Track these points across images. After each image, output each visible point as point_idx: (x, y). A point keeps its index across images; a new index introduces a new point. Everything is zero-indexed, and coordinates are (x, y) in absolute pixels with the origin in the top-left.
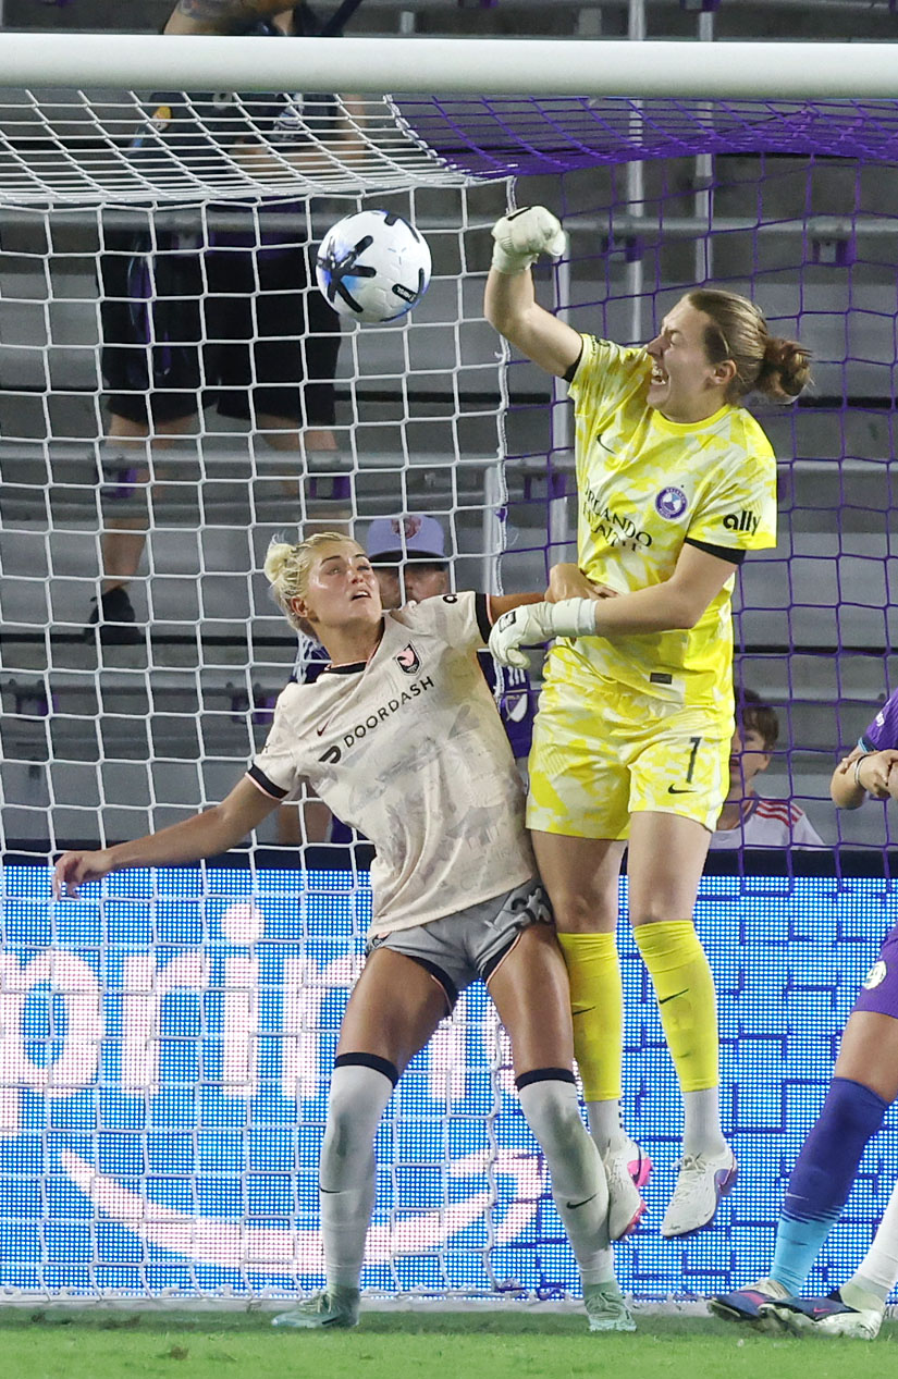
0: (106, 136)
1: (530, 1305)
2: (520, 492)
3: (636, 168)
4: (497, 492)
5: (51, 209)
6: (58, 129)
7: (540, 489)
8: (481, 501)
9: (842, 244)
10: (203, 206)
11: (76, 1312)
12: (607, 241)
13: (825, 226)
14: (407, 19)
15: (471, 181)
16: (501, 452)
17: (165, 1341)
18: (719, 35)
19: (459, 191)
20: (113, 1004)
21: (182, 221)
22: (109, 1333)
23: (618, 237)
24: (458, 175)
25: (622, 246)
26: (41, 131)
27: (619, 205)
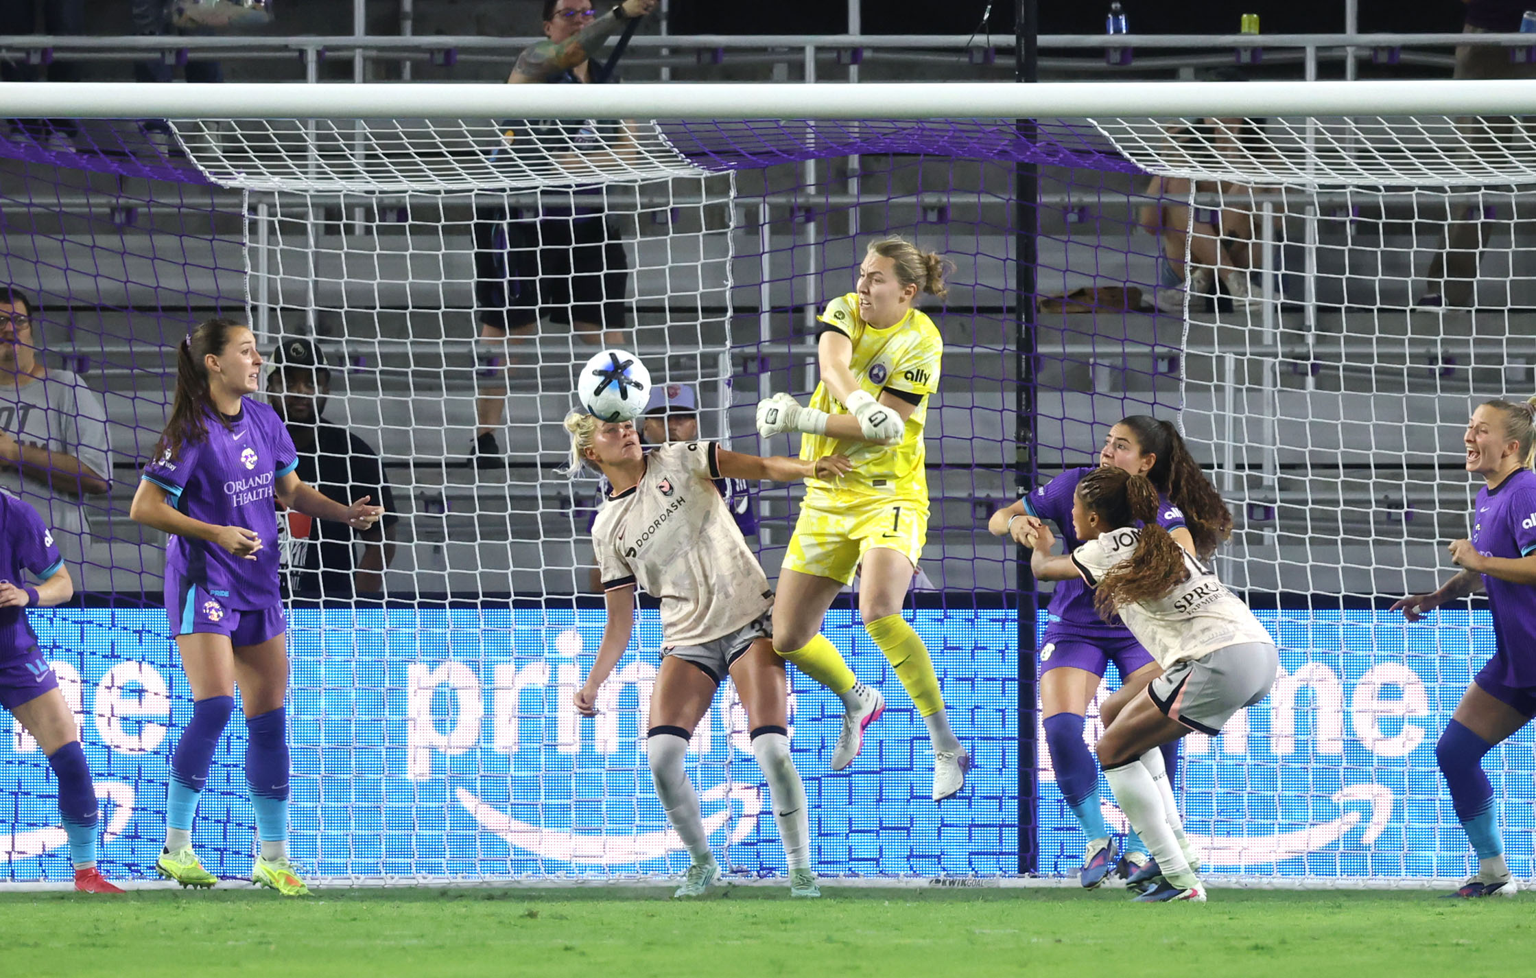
0: (476, 148)
1: (753, 881)
2: (741, 369)
3: (811, 164)
4: (726, 369)
5: (443, 194)
6: (446, 144)
7: (753, 367)
8: (716, 375)
9: (942, 211)
10: (538, 191)
11: (466, 890)
12: (793, 210)
13: (930, 199)
14: (665, 72)
15: (707, 173)
16: (728, 344)
17: (522, 908)
18: (863, 78)
19: (699, 180)
20: (488, 695)
21: (524, 201)
22: (488, 903)
23: (800, 208)
24: (699, 170)
25: (803, 213)
26: (435, 146)
27: (800, 187)
